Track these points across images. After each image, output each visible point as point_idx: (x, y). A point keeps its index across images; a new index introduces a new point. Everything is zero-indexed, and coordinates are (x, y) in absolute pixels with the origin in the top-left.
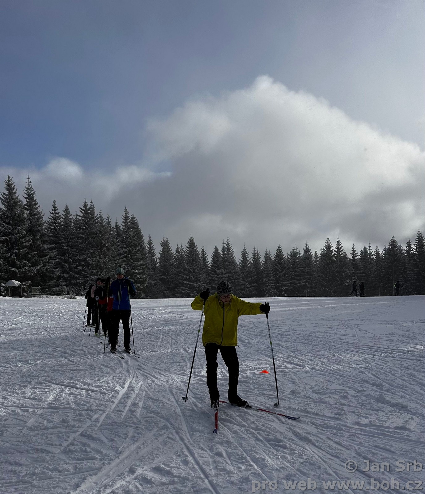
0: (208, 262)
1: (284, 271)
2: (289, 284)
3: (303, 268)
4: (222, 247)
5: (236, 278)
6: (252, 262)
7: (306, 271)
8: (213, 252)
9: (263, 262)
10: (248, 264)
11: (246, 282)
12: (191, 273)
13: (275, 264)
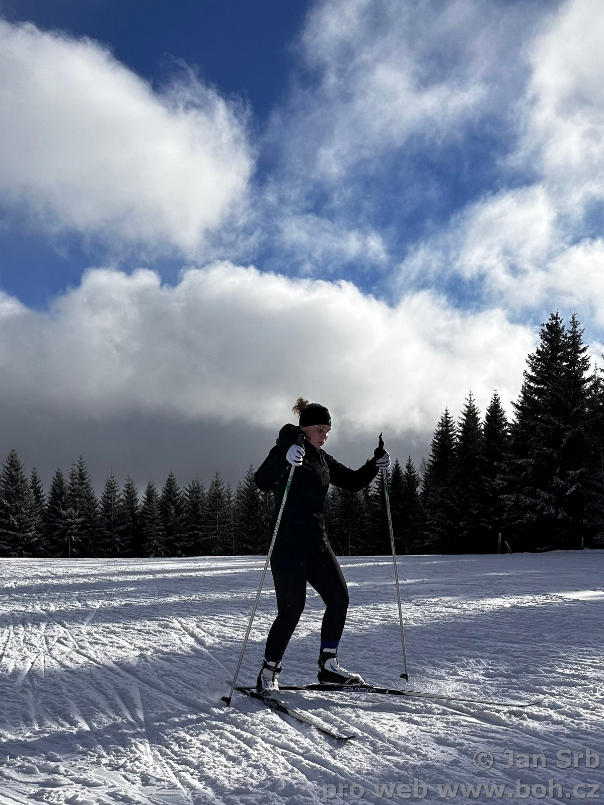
0: (43, 496)
1: (181, 516)
2: (186, 537)
3: (210, 511)
4: (70, 471)
5: (95, 525)
6: (125, 499)
7: (216, 516)
8: (54, 478)
9: (144, 500)
10: (118, 502)
11: (115, 533)
12: (12, 514)
13: (164, 504)
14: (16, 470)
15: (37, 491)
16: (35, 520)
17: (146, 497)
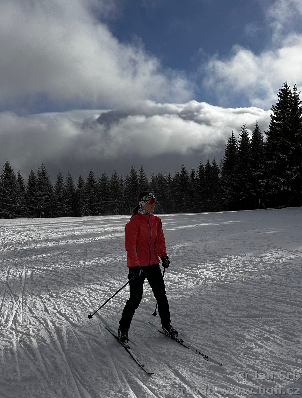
0: (24, 185)
1: (97, 193)
2: (100, 204)
4: (38, 171)
6: (67, 185)
7: (115, 193)
8: (30, 176)
9: (77, 185)
10: (64, 187)
11: (63, 203)
12: (9, 195)
13: (88, 187)
14: (9, 172)
15: (21, 183)
16: (21, 198)
17: (79, 184)
